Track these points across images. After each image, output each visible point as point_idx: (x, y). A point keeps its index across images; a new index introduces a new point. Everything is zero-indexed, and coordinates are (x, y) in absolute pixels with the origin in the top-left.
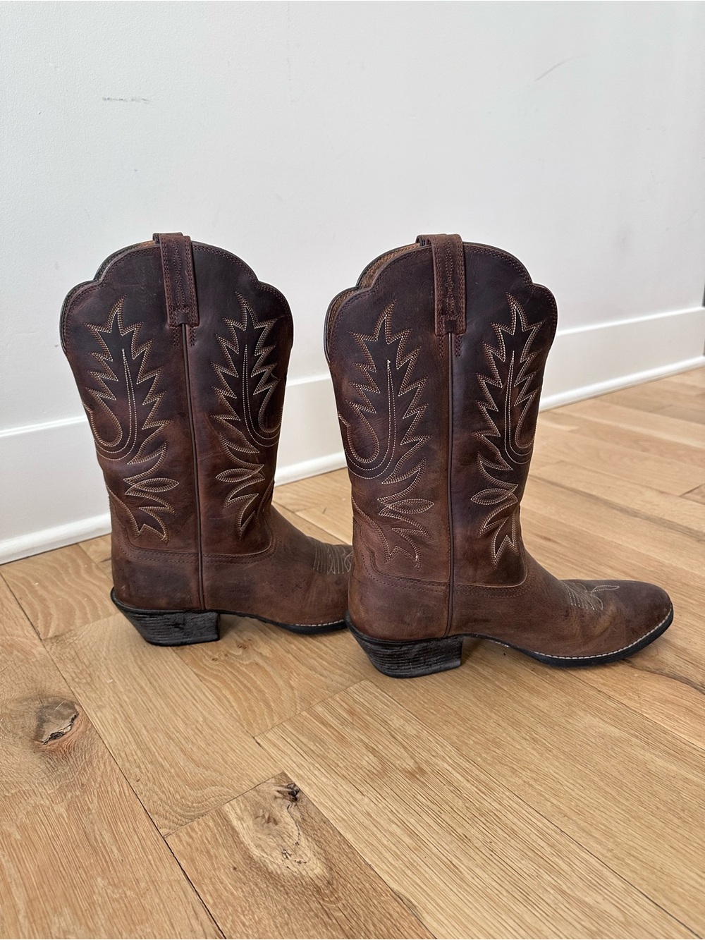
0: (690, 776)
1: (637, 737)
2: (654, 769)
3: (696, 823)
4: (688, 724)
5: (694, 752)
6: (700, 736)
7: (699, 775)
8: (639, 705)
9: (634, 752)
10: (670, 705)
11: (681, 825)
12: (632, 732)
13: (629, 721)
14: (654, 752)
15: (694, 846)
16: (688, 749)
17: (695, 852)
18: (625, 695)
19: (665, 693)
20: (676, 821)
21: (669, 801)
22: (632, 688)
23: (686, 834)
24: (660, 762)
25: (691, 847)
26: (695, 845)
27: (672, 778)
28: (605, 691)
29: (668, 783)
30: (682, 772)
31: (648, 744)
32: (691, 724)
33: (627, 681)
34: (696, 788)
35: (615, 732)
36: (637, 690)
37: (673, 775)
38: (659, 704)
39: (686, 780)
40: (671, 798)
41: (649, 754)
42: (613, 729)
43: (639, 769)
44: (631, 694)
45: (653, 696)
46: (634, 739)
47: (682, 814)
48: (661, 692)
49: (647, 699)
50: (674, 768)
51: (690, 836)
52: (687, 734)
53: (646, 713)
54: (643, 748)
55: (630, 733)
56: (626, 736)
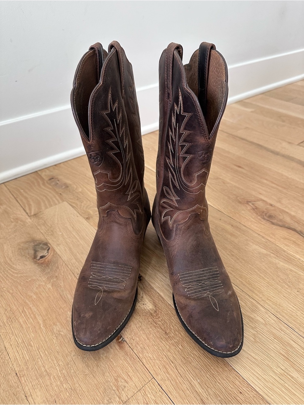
0: (293, 269)
1: (273, 253)
2: (279, 266)
3: (294, 287)
4: (294, 248)
5: (295, 259)
6: (298, 253)
7: (296, 268)
8: (274, 240)
9: (272, 260)
10: (287, 240)
11: (288, 288)
12: (271, 251)
13: (270, 247)
14: (279, 259)
15: (292, 296)
16: (293, 258)
17: (293, 298)
18: (269, 236)
20: (286, 286)
21: (284, 279)
22: (272, 233)
23: (289, 291)
24: (282, 263)
25: (291, 296)
26: (293, 295)
27: (286, 270)
28: (261, 234)
29: (284, 272)
30: (290, 267)
31: (277, 256)
34: (295, 273)
35: (264, 251)
36: (274, 234)
37: (286, 268)
38: (282, 240)
39: (291, 270)
40: (285, 277)
41: (277, 260)
42: (264, 250)
43: (273, 266)
44: (272, 236)
45: (280, 236)
46: (272, 255)
47: (289, 284)
48: (284, 235)
49: (278, 238)
50: (287, 266)
51: (291, 292)
52: (293, 252)
53: (277, 243)
54: (275, 258)
55: (270, 252)
56: (269, 253)
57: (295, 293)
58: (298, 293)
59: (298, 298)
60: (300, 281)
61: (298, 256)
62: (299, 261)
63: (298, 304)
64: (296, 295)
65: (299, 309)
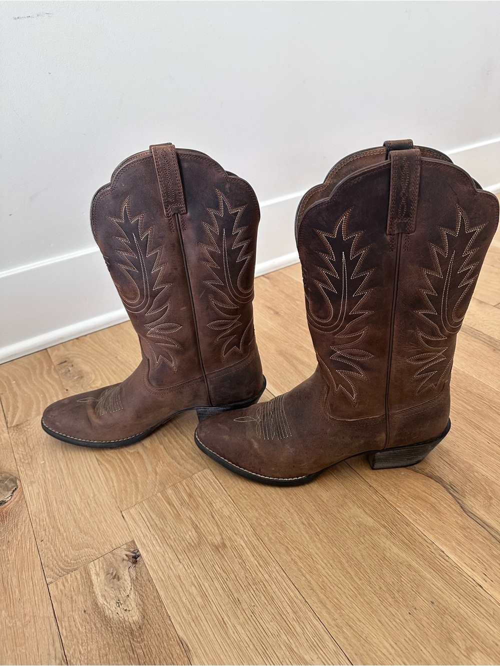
0: (414, 563)
1: (385, 527)
2: (388, 555)
3: (404, 603)
4: (428, 518)
5: (424, 543)
6: (433, 530)
7: (421, 562)
8: (396, 500)
9: (378, 539)
10: (419, 502)
11: (392, 603)
12: (383, 522)
13: (384, 513)
14: (393, 540)
15: (396, 622)
16: (420, 540)
17: (396, 627)
18: (389, 490)
19: (419, 491)
20: (390, 600)
21: (391, 583)
22: (396, 484)
23: (393, 611)
24: (395, 550)
25: (394, 623)
26: (398, 621)
27: (399, 564)
28: (374, 486)
29: (395, 568)
30: (409, 559)
31: (391, 533)
32: (430, 519)
33: (394, 478)
34: (414, 573)
35: (370, 521)
36: (399, 486)
37: (401, 561)
38: (411, 499)
39: (409, 566)
40: (393, 580)
41: (389, 543)
42: (370, 519)
43: (378, 554)
44: (393, 489)
45: (409, 492)
46: (383, 530)
47: (396, 595)
48: (417, 489)
49: (404, 495)
50: (404, 555)
51: (396, 614)
52: (424, 527)
53: (399, 507)
54: (387, 537)
55: (380, 524)
56: (377, 526)
57: (403, 617)
58: (408, 617)
59: (407, 628)
60: (420, 590)
61: (431, 537)
62: (430, 546)
63: (403, 641)
64: (404, 621)
65: (401, 653)
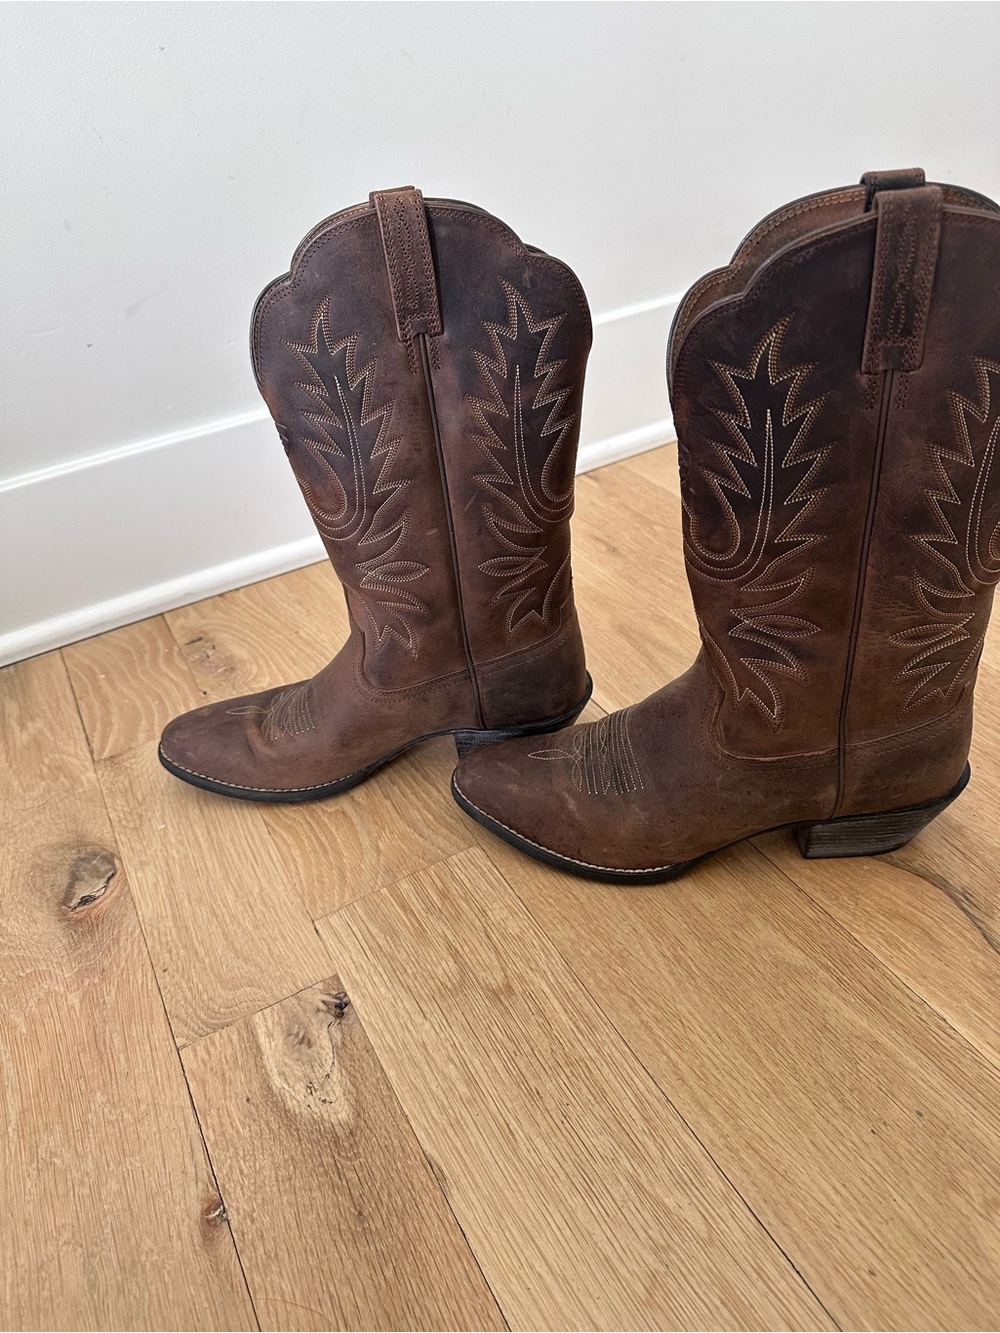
0: (884, 1039)
1: (828, 969)
2: (833, 1021)
3: (863, 1113)
4: (914, 954)
5: (906, 1001)
6: (925, 977)
7: (899, 1038)
8: (850, 918)
9: (814, 992)
10: (899, 923)
11: (840, 1112)
12: (824, 960)
13: (827, 942)
14: (843, 994)
15: (846, 1147)
16: (899, 995)
17: (844, 1155)
18: (837, 898)
19: (899, 902)
20: (835, 1105)
21: (837, 1073)
22: (851, 888)
23: (841, 1126)
24: (847, 1012)
25: (841, 1148)
26: (849, 1144)
27: (855, 1040)
28: (808, 890)
29: (846, 1046)
30: (875, 1032)
31: (840, 981)
32: (919, 956)
33: (848, 876)
34: (884, 1058)
35: (797, 957)
36: (858, 893)
37: (858, 1033)
38: (882, 918)
39: (875, 1044)
40: (842, 1070)
41: (835, 998)
42: (797, 953)
43: (812, 1019)
44: (846, 898)
45: (877, 904)
46: (823, 974)
47: (848, 1096)
48: (894, 898)
49: (868, 909)
50: (865, 1024)
51: (846, 1131)
52: (906, 972)
53: (857, 931)
54: (830, 987)
55: (818, 962)
56: (812, 965)
57: (860, 1137)
58: (870, 1138)
59: (867, 1157)
60: (895, 1089)
61: (921, 992)
62: (918, 1009)
63: (858, 1182)
64: (861, 1145)
65: (853, 1203)
